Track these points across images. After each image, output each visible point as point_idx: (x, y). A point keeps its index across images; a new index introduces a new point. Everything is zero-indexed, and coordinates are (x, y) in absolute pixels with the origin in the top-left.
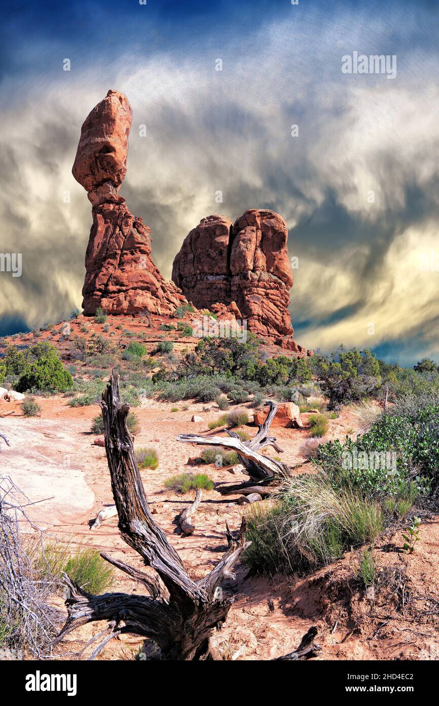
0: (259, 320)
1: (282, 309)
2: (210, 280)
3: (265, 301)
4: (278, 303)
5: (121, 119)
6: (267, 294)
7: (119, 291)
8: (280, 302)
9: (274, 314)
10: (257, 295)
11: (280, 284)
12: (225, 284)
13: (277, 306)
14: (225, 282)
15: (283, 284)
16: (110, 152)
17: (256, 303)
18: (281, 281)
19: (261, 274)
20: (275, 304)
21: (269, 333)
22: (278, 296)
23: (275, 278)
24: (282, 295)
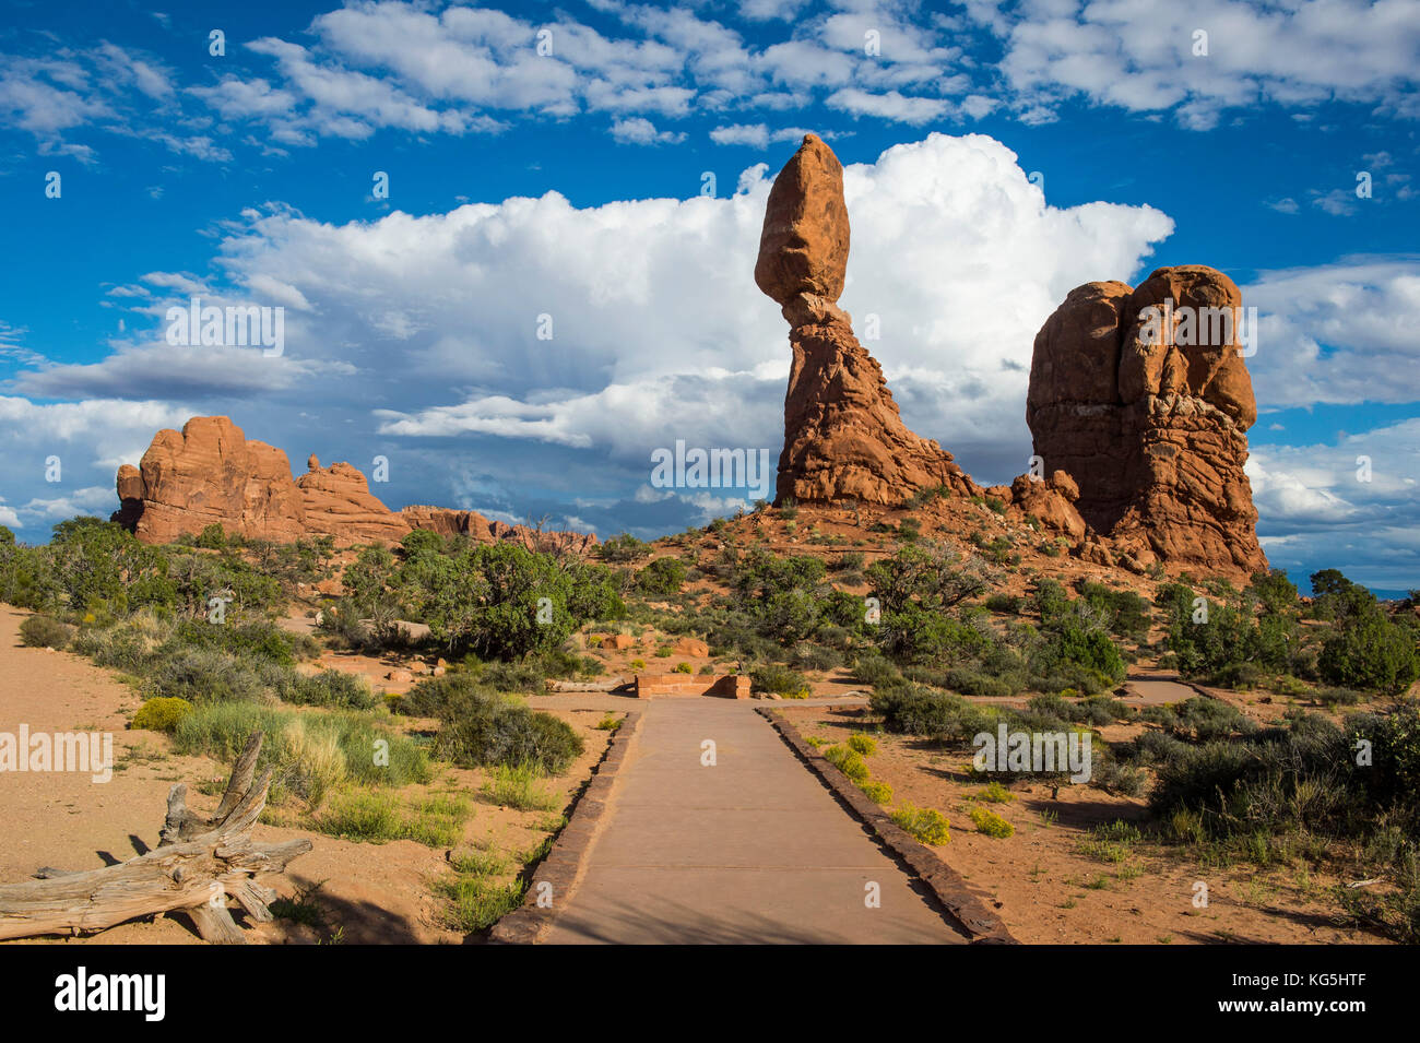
0: (1170, 493)
1: (1223, 471)
2: (1081, 413)
3: (1185, 455)
4: (1217, 459)
5: (815, 192)
6: (1190, 441)
7: (821, 468)
8: (1221, 456)
9: (1205, 481)
10: (1168, 444)
11: (1220, 420)
12: (1109, 422)
13: (1213, 464)
14: (1108, 417)
15: (1228, 419)
16: (802, 247)
17: (1165, 461)
18: (1222, 413)
19: (1177, 401)
20: (1208, 461)
21: (1190, 517)
22: (1215, 445)
23: (1211, 407)
24: (1225, 442)
